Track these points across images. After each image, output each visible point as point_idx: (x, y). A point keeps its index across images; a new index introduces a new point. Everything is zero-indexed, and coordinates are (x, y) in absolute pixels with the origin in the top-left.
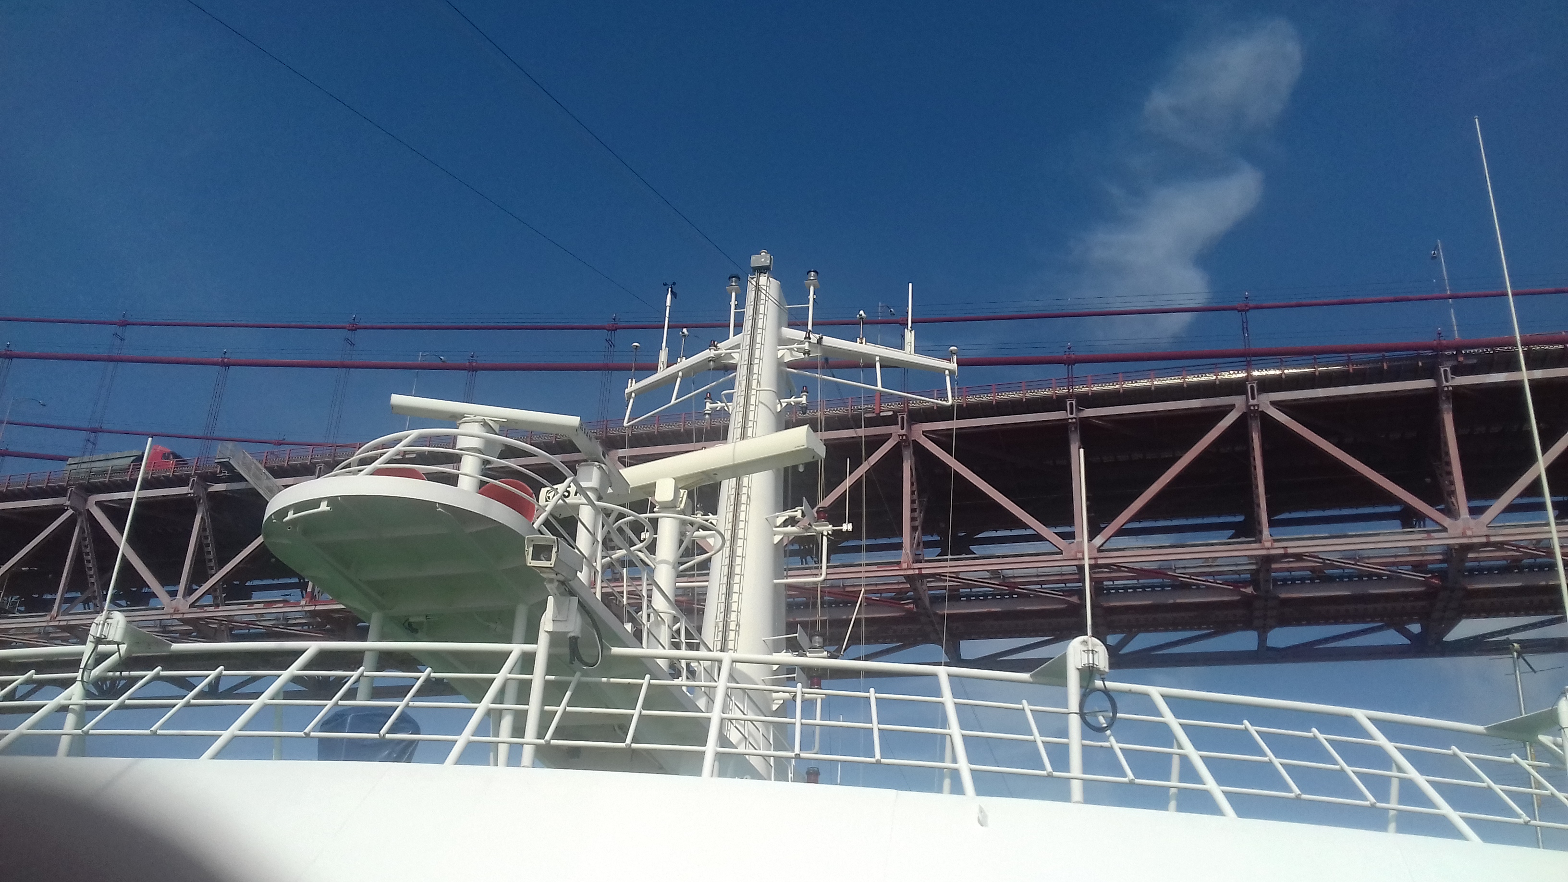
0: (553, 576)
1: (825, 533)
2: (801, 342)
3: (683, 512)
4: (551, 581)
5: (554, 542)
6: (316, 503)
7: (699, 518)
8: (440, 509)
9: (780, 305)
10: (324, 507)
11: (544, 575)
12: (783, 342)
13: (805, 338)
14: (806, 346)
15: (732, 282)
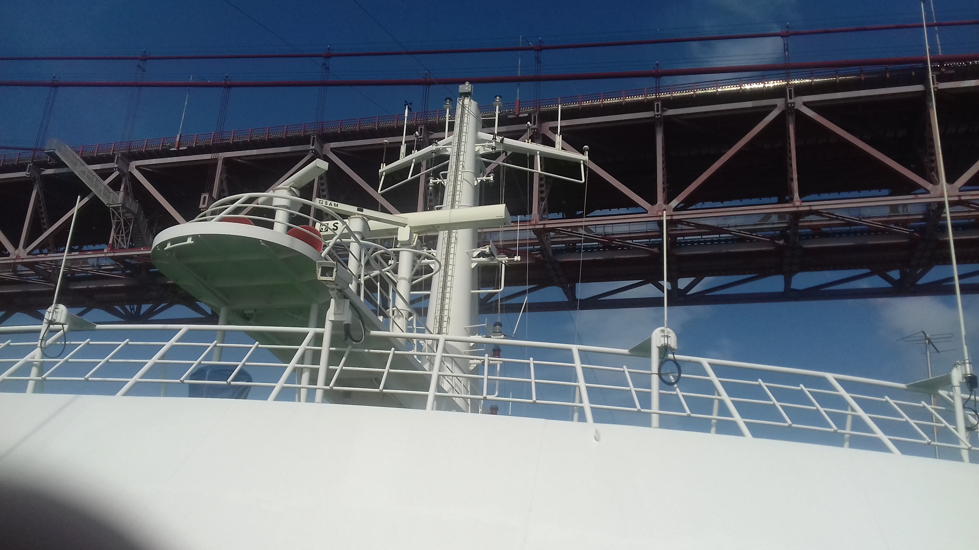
0: (334, 286)
1: (504, 262)
2: (490, 142)
3: (415, 248)
4: (333, 289)
5: (335, 265)
6: (185, 238)
7: (425, 251)
8: (263, 244)
9: (477, 118)
10: (189, 241)
11: (328, 286)
12: (478, 141)
13: (493, 139)
14: (493, 144)
15: (447, 102)
